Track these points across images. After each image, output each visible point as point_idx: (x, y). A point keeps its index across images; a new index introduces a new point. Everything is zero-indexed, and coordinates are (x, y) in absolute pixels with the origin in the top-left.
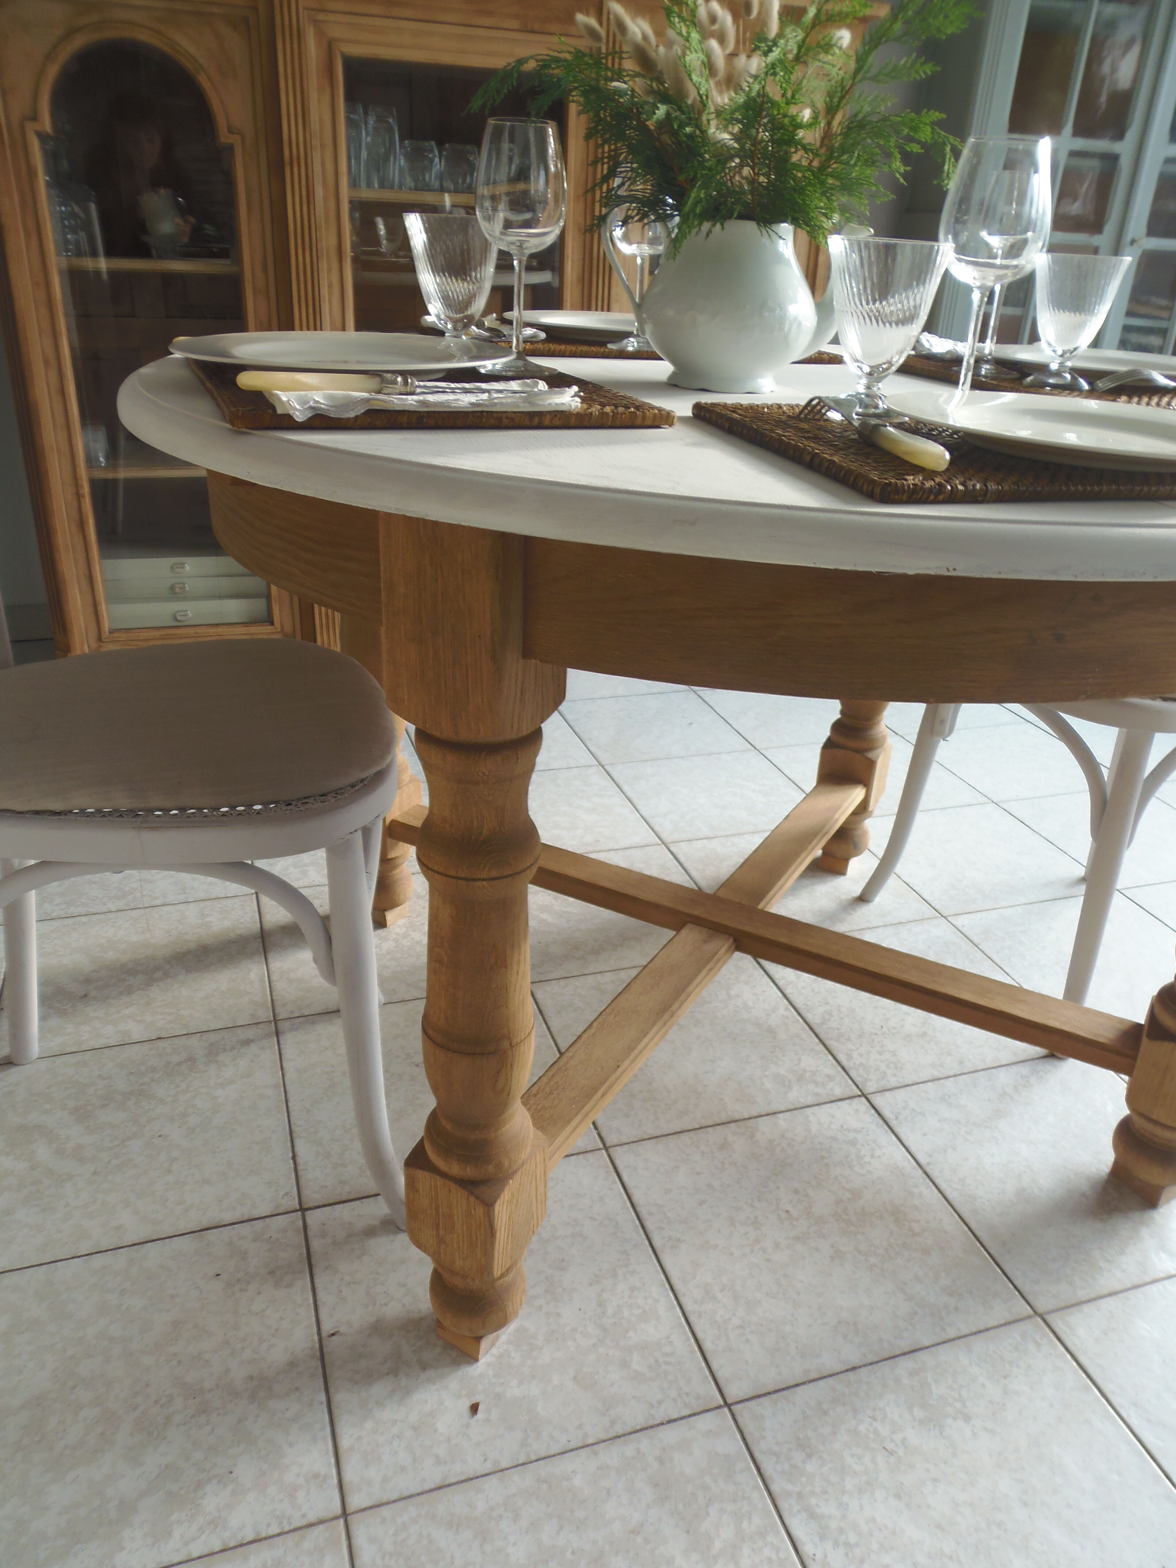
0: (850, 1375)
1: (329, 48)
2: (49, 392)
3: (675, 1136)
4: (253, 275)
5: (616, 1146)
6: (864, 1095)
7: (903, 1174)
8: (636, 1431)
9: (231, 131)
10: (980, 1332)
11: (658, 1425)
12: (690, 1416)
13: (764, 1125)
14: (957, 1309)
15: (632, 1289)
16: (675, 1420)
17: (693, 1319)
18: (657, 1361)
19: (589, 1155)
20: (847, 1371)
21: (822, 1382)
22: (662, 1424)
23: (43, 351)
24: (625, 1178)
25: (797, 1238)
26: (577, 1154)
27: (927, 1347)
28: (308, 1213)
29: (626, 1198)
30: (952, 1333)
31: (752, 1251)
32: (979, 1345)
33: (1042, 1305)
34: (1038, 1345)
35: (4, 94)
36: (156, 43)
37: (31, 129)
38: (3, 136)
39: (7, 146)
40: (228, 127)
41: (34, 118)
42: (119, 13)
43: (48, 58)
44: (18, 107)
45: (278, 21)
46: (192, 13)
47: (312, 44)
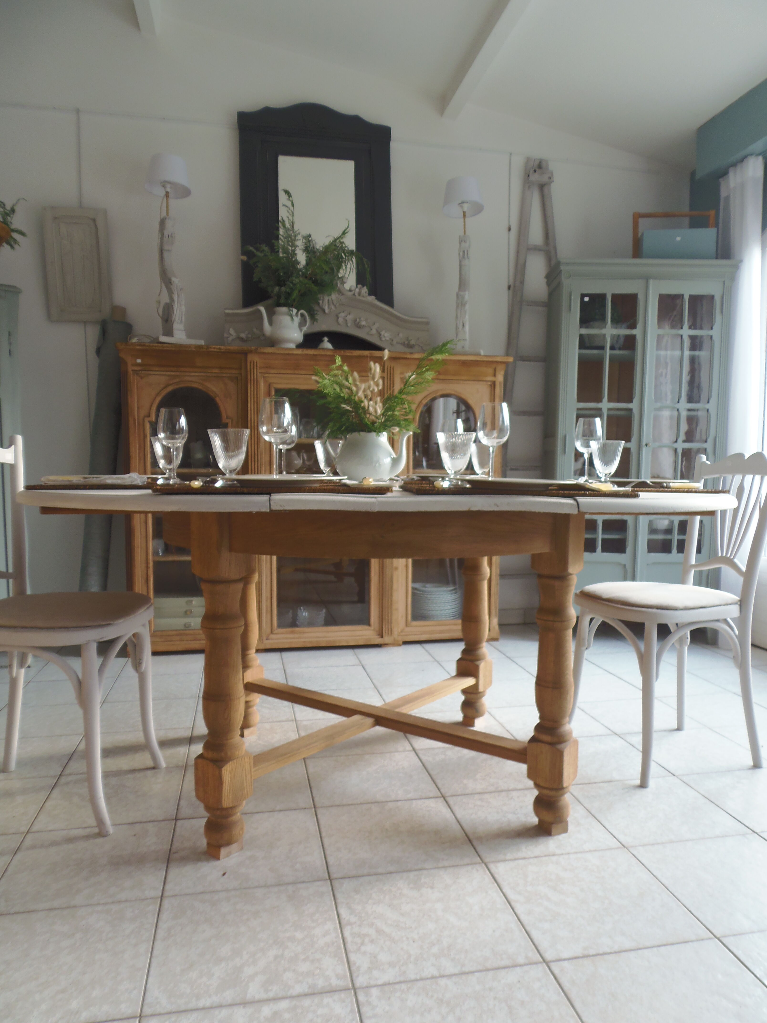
0: (387, 875)
1: (270, 385)
3: (348, 806)
5: (320, 807)
6: (443, 797)
7: (447, 821)
8: (288, 884)
9: (227, 418)
10: (454, 866)
11: (298, 883)
12: (313, 881)
14: (447, 859)
15: (305, 847)
16: (306, 882)
17: (327, 856)
18: (306, 866)
19: (306, 810)
20: (387, 873)
24: (319, 817)
25: (387, 837)
26: (302, 809)
27: (428, 869)
30: (440, 866)
31: (364, 840)
32: (451, 869)
33: (487, 860)
34: (478, 871)
35: (138, 408)
36: (200, 387)
37: (147, 420)
38: (135, 424)
39: (137, 427)
40: (226, 417)
41: (149, 416)
42: (187, 378)
43: (157, 395)
44: (143, 412)
45: (249, 377)
46: (214, 377)
47: (262, 385)
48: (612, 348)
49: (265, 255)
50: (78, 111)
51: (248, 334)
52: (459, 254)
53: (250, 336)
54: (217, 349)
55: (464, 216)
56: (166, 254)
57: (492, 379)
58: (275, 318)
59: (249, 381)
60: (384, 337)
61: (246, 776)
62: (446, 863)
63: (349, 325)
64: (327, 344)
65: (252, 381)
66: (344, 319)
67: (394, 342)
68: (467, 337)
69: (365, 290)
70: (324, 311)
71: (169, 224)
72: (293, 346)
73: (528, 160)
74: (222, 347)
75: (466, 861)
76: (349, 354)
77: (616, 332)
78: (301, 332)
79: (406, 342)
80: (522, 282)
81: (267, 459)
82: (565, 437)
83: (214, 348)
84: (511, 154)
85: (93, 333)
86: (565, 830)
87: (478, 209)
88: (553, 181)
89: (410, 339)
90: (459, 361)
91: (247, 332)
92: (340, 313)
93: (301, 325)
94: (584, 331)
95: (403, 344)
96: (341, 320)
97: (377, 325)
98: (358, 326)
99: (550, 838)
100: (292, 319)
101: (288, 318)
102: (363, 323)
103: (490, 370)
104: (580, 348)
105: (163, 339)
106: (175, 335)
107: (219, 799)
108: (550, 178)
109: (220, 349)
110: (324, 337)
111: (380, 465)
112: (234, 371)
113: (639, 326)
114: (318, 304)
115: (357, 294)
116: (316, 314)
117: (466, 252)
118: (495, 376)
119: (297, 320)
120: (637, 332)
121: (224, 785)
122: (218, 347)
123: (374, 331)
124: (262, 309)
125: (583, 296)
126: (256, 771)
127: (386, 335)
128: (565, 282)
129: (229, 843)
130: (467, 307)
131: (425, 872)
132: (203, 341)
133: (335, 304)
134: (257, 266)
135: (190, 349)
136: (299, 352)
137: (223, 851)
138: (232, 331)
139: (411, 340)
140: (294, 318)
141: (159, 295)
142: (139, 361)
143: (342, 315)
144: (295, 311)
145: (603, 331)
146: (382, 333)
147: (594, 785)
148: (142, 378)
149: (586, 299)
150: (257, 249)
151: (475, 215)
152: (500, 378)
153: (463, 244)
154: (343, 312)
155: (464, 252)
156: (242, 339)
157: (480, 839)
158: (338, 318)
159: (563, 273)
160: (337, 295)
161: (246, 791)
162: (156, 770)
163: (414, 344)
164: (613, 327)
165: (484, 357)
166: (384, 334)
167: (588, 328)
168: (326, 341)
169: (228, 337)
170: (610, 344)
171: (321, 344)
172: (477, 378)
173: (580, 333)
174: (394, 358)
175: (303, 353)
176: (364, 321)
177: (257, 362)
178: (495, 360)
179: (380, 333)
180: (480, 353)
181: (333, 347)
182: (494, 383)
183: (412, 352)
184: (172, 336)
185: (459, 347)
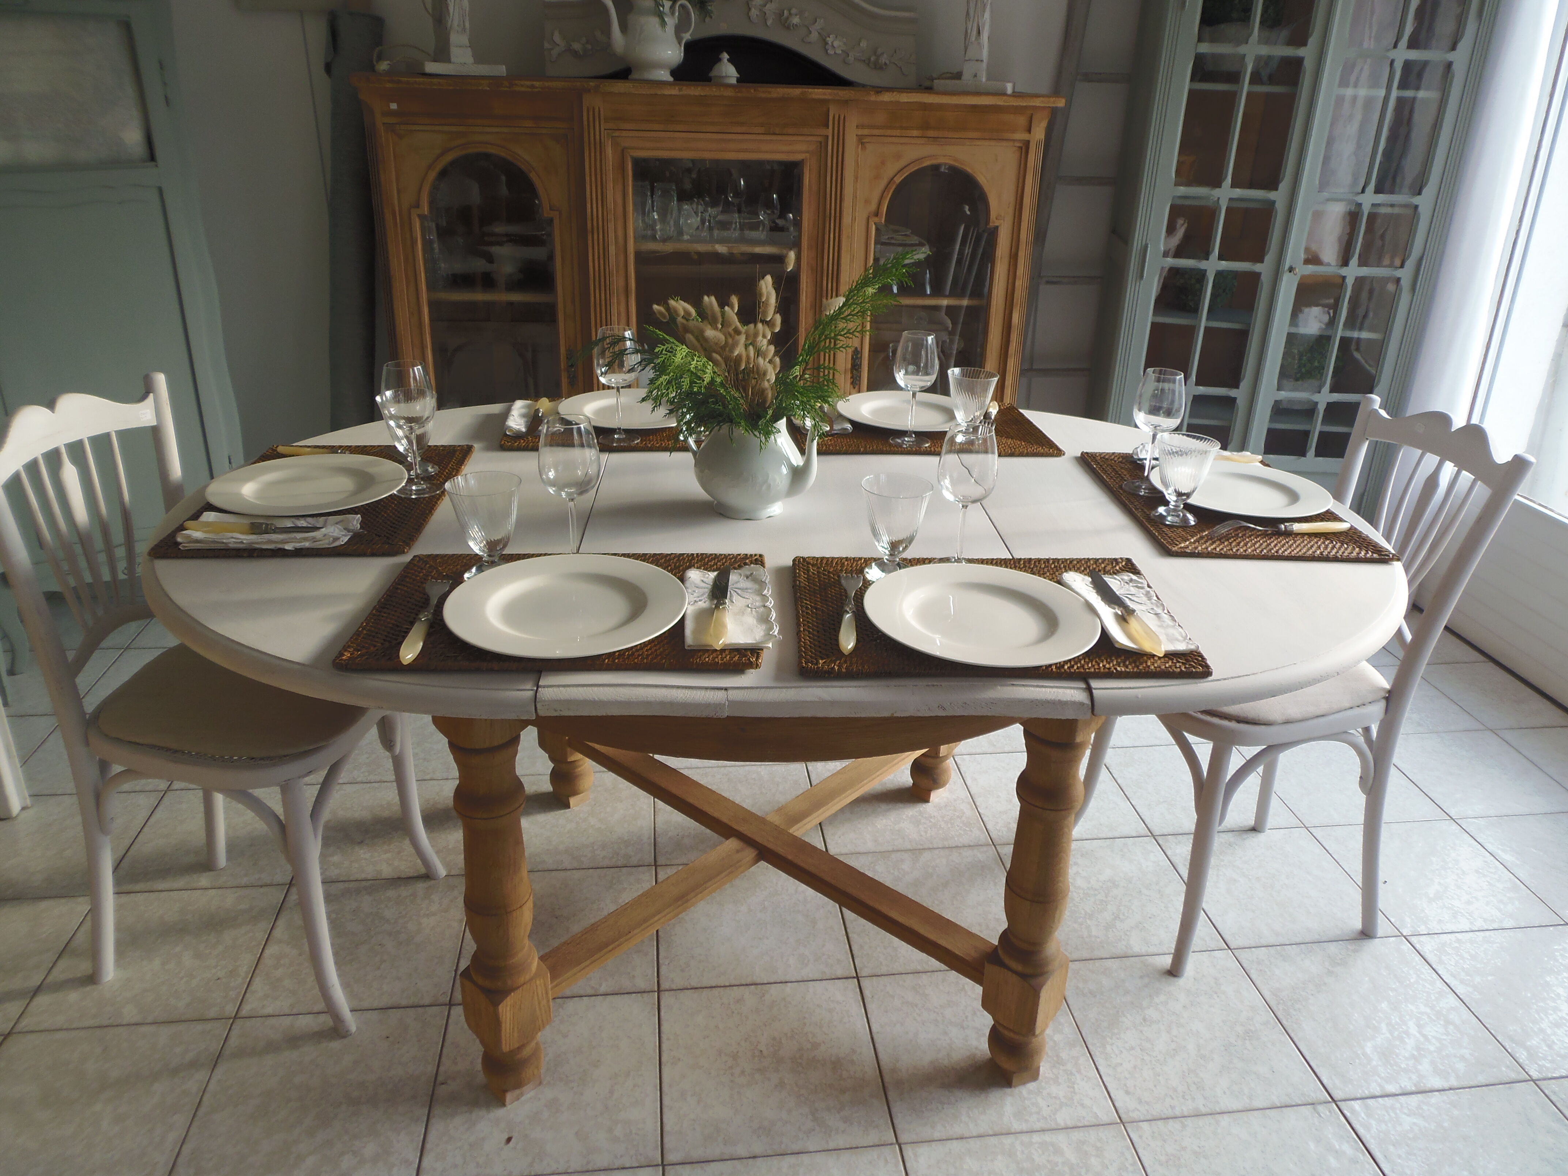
0: (750, 1161)
1: (623, 154)
3: (709, 989)
4: (564, 304)
5: (667, 990)
6: (857, 977)
7: (855, 1038)
8: (600, 1170)
9: (551, 209)
10: (851, 1148)
11: (615, 1169)
12: (638, 1167)
13: (774, 990)
14: (843, 1132)
15: (634, 1086)
16: (627, 1168)
17: (665, 1110)
18: (631, 1132)
19: (645, 995)
20: (749, 1158)
21: (729, 1162)
22: (618, 1169)
24: (662, 1014)
25: (759, 1070)
26: (638, 993)
27: (811, 1152)
28: (453, 1007)
29: (657, 1027)
30: (832, 1145)
31: (724, 1074)
32: (845, 1156)
33: (903, 1138)
34: (886, 1161)
35: (399, 191)
36: (503, 154)
37: (415, 213)
38: (396, 219)
39: (399, 225)
40: (550, 207)
41: (417, 206)
42: (478, 138)
43: (430, 168)
44: (407, 200)
45: (586, 139)
46: (527, 134)
47: (609, 151)
48: (1256, 78)
51: (588, 43)
53: (589, 47)
54: (528, 87)
57: (1024, 136)
58: (633, 18)
59: (586, 144)
60: (833, 47)
61: (539, 1003)
62: (840, 1141)
63: (769, 23)
64: (728, 71)
65: (592, 146)
66: (760, 10)
67: (851, 59)
72: (664, 75)
74: (537, 84)
75: (873, 1137)
76: (763, 95)
77: (1264, 50)
78: (680, 43)
79: (873, 59)
81: (622, 286)
82: (1145, 249)
83: (522, 86)
85: (317, 31)
86: (1035, 1076)
89: (879, 51)
90: (966, 106)
91: (584, 40)
93: (679, 30)
94: (1205, 48)
95: (867, 62)
96: (754, 12)
97: (820, 23)
98: (786, 25)
99: (1008, 1090)
100: (663, 23)
101: (654, 21)
102: (796, 20)
103: (1022, 120)
104: (1193, 79)
105: (432, 67)
107: (498, 1041)
109: (533, 87)
110: (721, 52)
111: (769, 486)
112: (560, 125)
113: (1313, 41)
116: (710, 1)
118: (1029, 131)
119: (671, 22)
120: (1307, 53)
121: (503, 1025)
122: (528, 83)
123: (814, 36)
124: (609, 2)
126: (556, 986)
127: (836, 44)
129: (519, 1085)
131: (805, 1158)
132: (504, 67)
135: (480, 88)
136: (674, 91)
137: (509, 1096)
138: (557, 38)
139: (883, 53)
140: (666, 20)
142: (394, 106)
143: (757, 2)
145: (1242, 49)
146: (830, 40)
147: (1097, 963)
148: (400, 137)
152: (1039, 133)
156: (575, 53)
157: (899, 1083)
158: (750, 9)
161: (540, 1022)
162: (432, 882)
163: (888, 62)
164: (1261, 41)
165: (1012, 99)
166: (832, 43)
167: (1213, 40)
168: (725, 60)
169: (552, 49)
170: (1252, 74)
171: (717, 67)
172: (996, 134)
173: (1197, 51)
174: (846, 102)
175: (681, 93)
176: (796, 15)
177: (599, 108)
178: (1031, 104)
179: (824, 40)
180: (1006, 89)
181: (738, 71)
182: (1027, 144)
183: (879, 90)
184: (448, 60)
185: (967, 76)
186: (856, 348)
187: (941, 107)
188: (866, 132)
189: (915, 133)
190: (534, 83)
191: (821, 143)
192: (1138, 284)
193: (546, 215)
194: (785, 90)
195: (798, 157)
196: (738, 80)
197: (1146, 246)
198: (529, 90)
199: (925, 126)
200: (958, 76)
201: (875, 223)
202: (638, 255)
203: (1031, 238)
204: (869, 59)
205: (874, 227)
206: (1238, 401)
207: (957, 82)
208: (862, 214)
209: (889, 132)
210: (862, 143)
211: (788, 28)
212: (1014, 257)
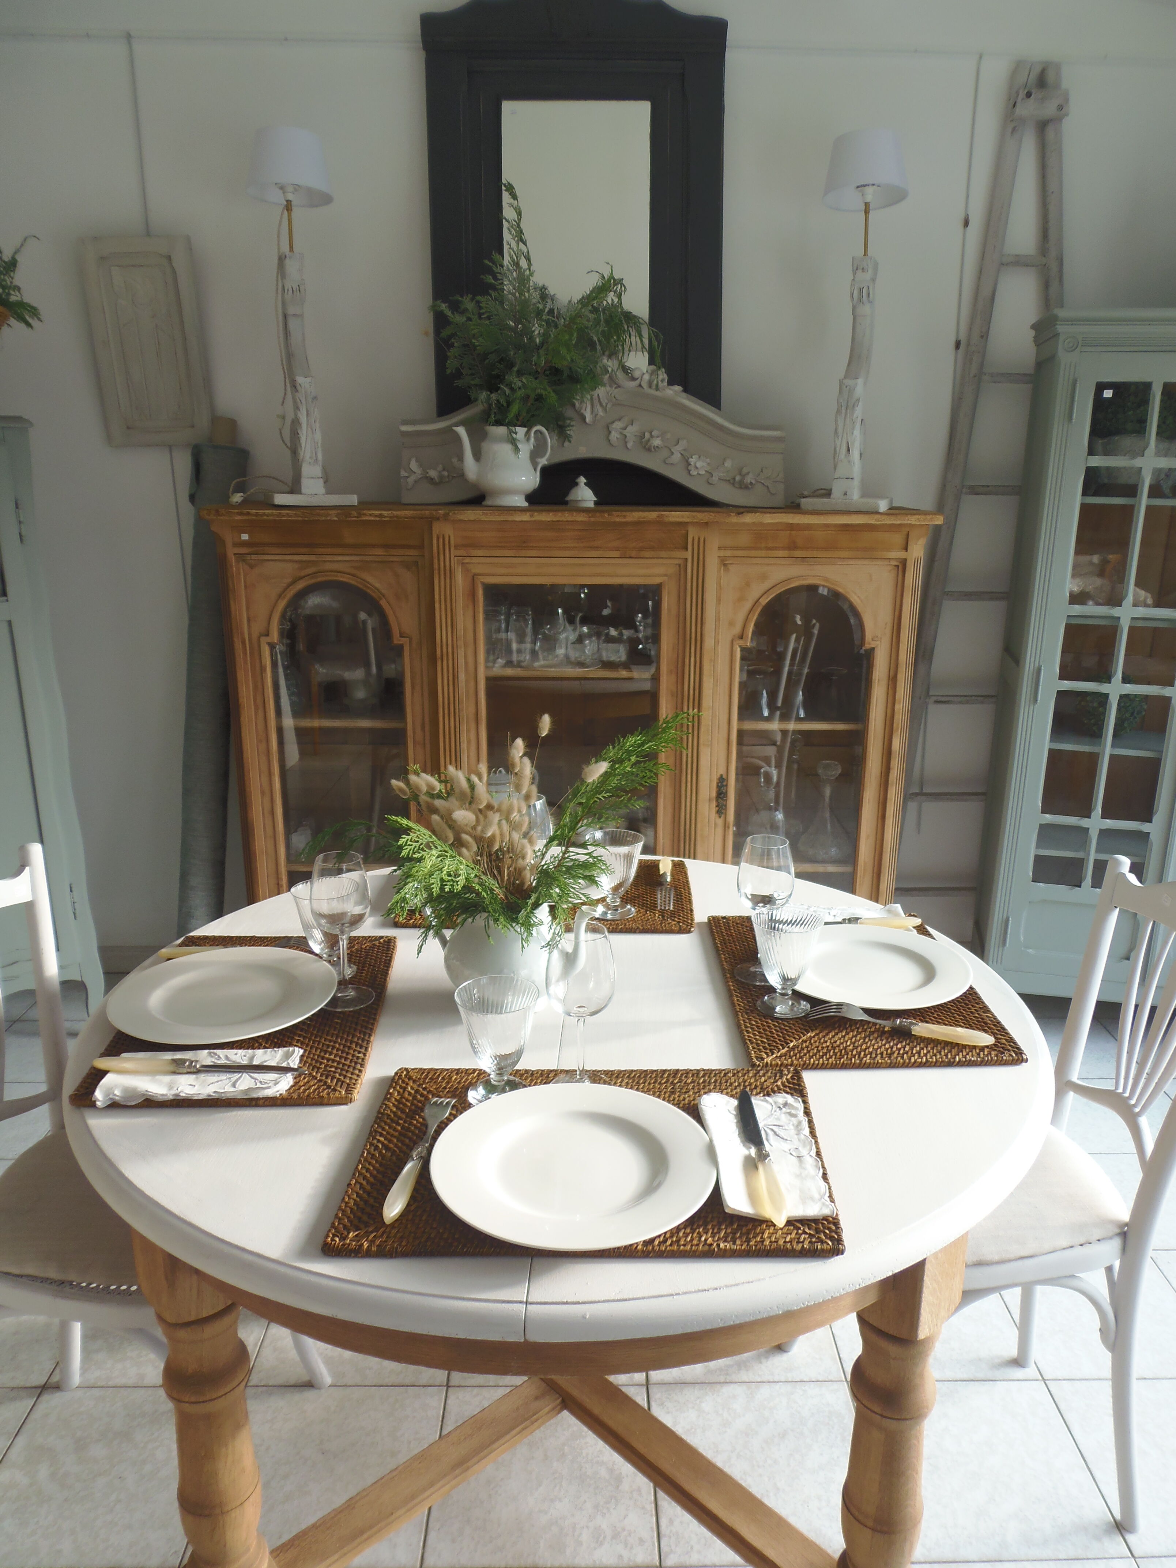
1: (473, 580)
2: (263, 814)
4: (414, 732)
9: (401, 636)
23: (261, 786)
35: (249, 620)
36: (353, 582)
37: (264, 640)
38: (246, 647)
39: (248, 652)
40: (400, 633)
41: (267, 634)
42: (329, 566)
43: (280, 596)
44: (257, 628)
45: (436, 566)
46: (378, 562)
47: (460, 579)
48: (1155, 491)
49: (469, 319)
50: (129, 37)
51: (444, 470)
52: (852, 294)
53: (446, 473)
54: (376, 516)
55: (867, 212)
56: (292, 324)
57: (902, 554)
58: (485, 445)
59: (436, 572)
60: (696, 467)
63: (629, 445)
64: (585, 494)
65: (442, 572)
66: (621, 433)
67: (715, 479)
68: (856, 470)
69: (662, 375)
70: (583, 418)
71: (291, 266)
72: (519, 501)
73: (1018, 66)
74: (385, 513)
76: (618, 520)
77: (1164, 463)
78: (535, 470)
79: (738, 478)
80: (985, 336)
81: (472, 709)
82: (1039, 670)
83: (371, 515)
84: (981, 57)
85: (183, 464)
87: (897, 195)
88: (1067, 115)
89: (745, 471)
90: (836, 525)
91: (440, 468)
92: (613, 422)
93: (534, 456)
94: (1096, 461)
95: (732, 482)
96: (614, 436)
97: (683, 444)
98: (647, 447)
100: (517, 449)
101: (508, 447)
102: (657, 442)
103: (898, 538)
104: (1084, 494)
105: (281, 499)
106: (304, 490)
108: (1060, 108)
109: (381, 516)
110: (578, 476)
112: (412, 552)
114: (574, 405)
115: (645, 385)
116: (569, 426)
117: (865, 291)
118: (906, 549)
119: (525, 448)
122: (377, 512)
123: (676, 457)
124: (461, 431)
125: (1101, 387)
127: (699, 464)
128: (1065, 358)
130: (858, 412)
132: (356, 496)
133: (604, 404)
134: (452, 346)
135: (328, 518)
136: (526, 517)
138: (414, 465)
139: (748, 473)
140: (520, 446)
141: (283, 402)
142: (245, 537)
143: (618, 425)
144: (521, 431)
145: (1138, 462)
146: (692, 461)
148: (252, 567)
149: (1108, 394)
150: (455, 307)
151: (890, 205)
152: (918, 551)
153: (859, 272)
154: (620, 420)
155: (861, 290)
156: (431, 481)
158: (610, 433)
159: (1062, 338)
160: (608, 388)
163: (753, 482)
164: (1158, 454)
165: (884, 517)
166: (695, 463)
167: (1106, 453)
168: (582, 485)
169: (408, 477)
170: (1151, 487)
171: (573, 491)
172: (869, 553)
173: (1088, 465)
174: (707, 524)
175: (533, 519)
176: (658, 437)
177: (449, 537)
178: (906, 522)
179: (687, 461)
180: (878, 506)
181: (596, 494)
182: (904, 562)
183: (741, 510)
184: (299, 492)
185: (837, 493)
186: (721, 775)
187: (808, 527)
188: (728, 553)
189: (781, 553)
190: (383, 512)
191: (680, 565)
192: (1032, 707)
193: (395, 642)
194: (641, 513)
195: (656, 581)
196: (596, 503)
197: (1039, 669)
198: (378, 519)
199: (792, 546)
200: (828, 493)
201: (740, 646)
202: (488, 679)
203: (911, 660)
204: (734, 479)
205: (739, 649)
206: (1151, 836)
207: (825, 500)
208: (726, 637)
209: (753, 553)
210: (725, 565)
211: (649, 450)
212: (893, 680)
